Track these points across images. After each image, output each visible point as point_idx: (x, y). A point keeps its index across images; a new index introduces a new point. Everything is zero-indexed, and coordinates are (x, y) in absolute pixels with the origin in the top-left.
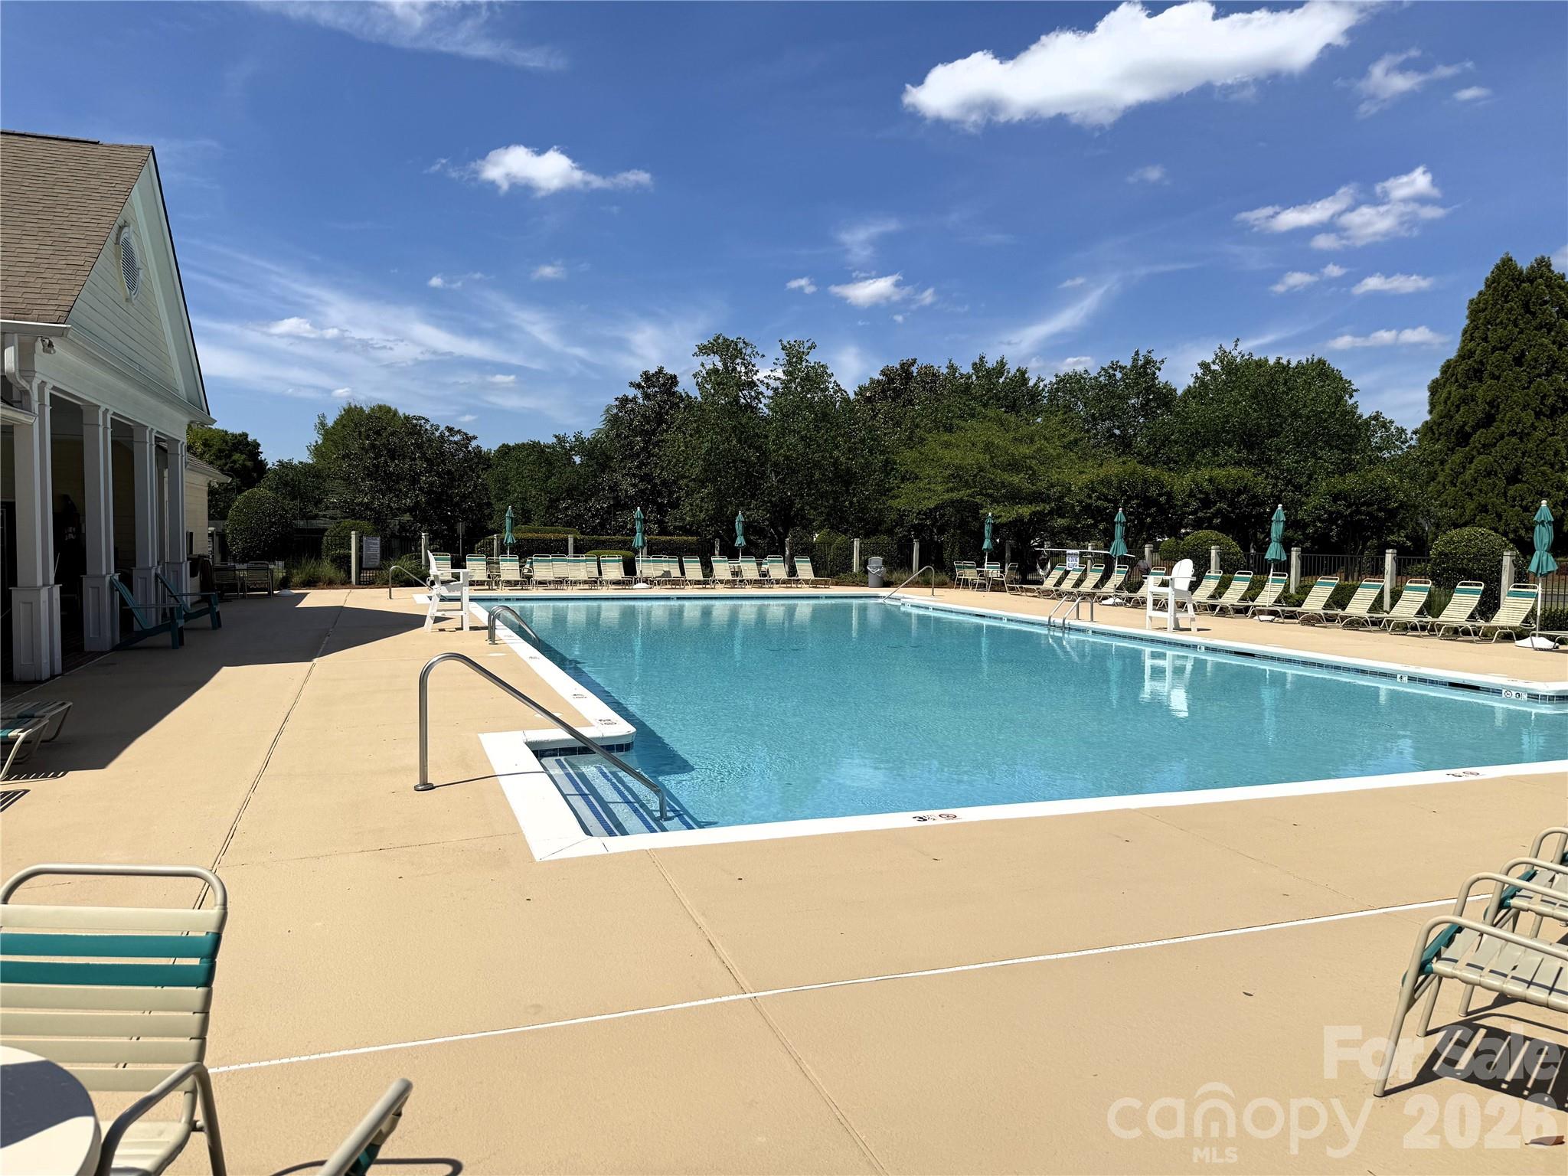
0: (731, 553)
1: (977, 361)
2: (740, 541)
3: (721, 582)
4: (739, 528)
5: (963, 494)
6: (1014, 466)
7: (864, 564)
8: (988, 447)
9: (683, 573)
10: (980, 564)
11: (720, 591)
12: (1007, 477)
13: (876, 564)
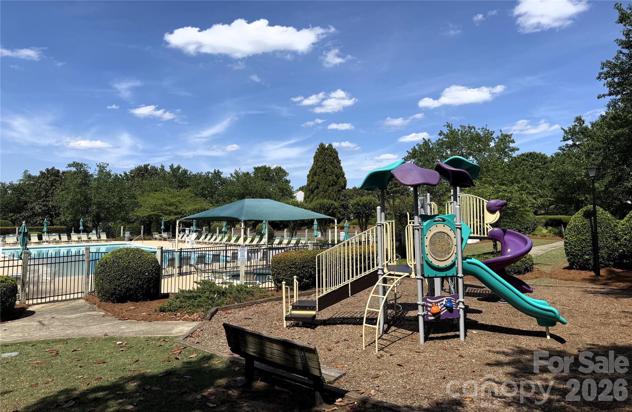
0: (78, 231)
1: (171, 165)
2: (81, 228)
3: (74, 241)
4: (81, 223)
5: (156, 212)
6: (171, 205)
7: (124, 234)
8: (164, 199)
9: (60, 238)
10: (161, 233)
11: (74, 244)
12: (168, 208)
13: (127, 234)
